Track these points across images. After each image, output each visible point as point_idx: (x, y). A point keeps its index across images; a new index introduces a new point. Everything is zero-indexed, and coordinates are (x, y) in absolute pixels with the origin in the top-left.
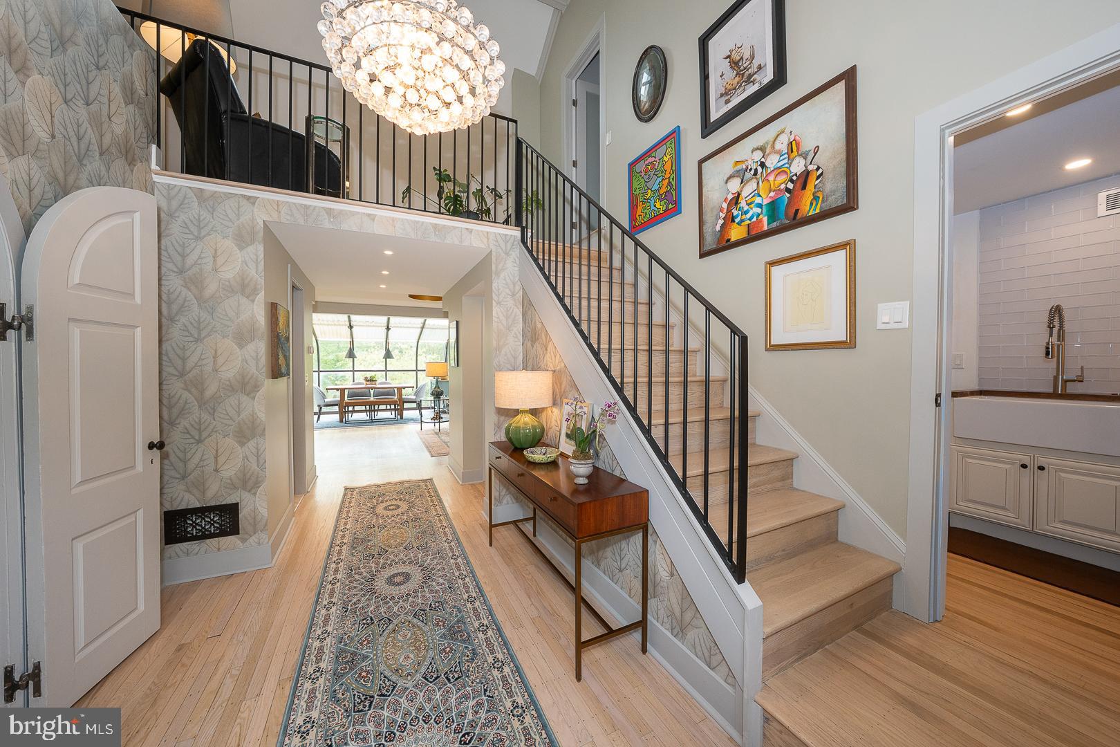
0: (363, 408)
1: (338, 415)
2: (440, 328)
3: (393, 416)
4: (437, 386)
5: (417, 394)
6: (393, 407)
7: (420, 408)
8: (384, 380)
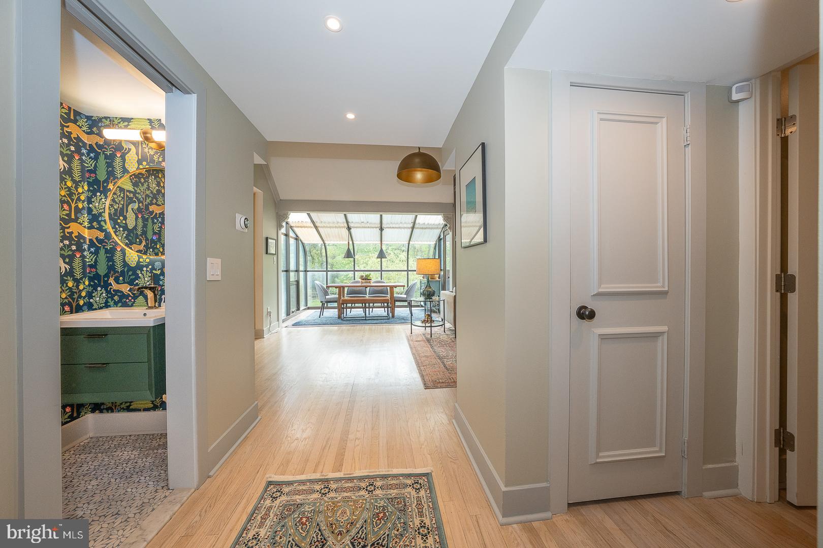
0: (361, 305)
1: (337, 310)
2: (429, 228)
3: (385, 314)
4: (428, 286)
5: (408, 293)
6: (386, 304)
7: (410, 306)
8: (380, 279)
